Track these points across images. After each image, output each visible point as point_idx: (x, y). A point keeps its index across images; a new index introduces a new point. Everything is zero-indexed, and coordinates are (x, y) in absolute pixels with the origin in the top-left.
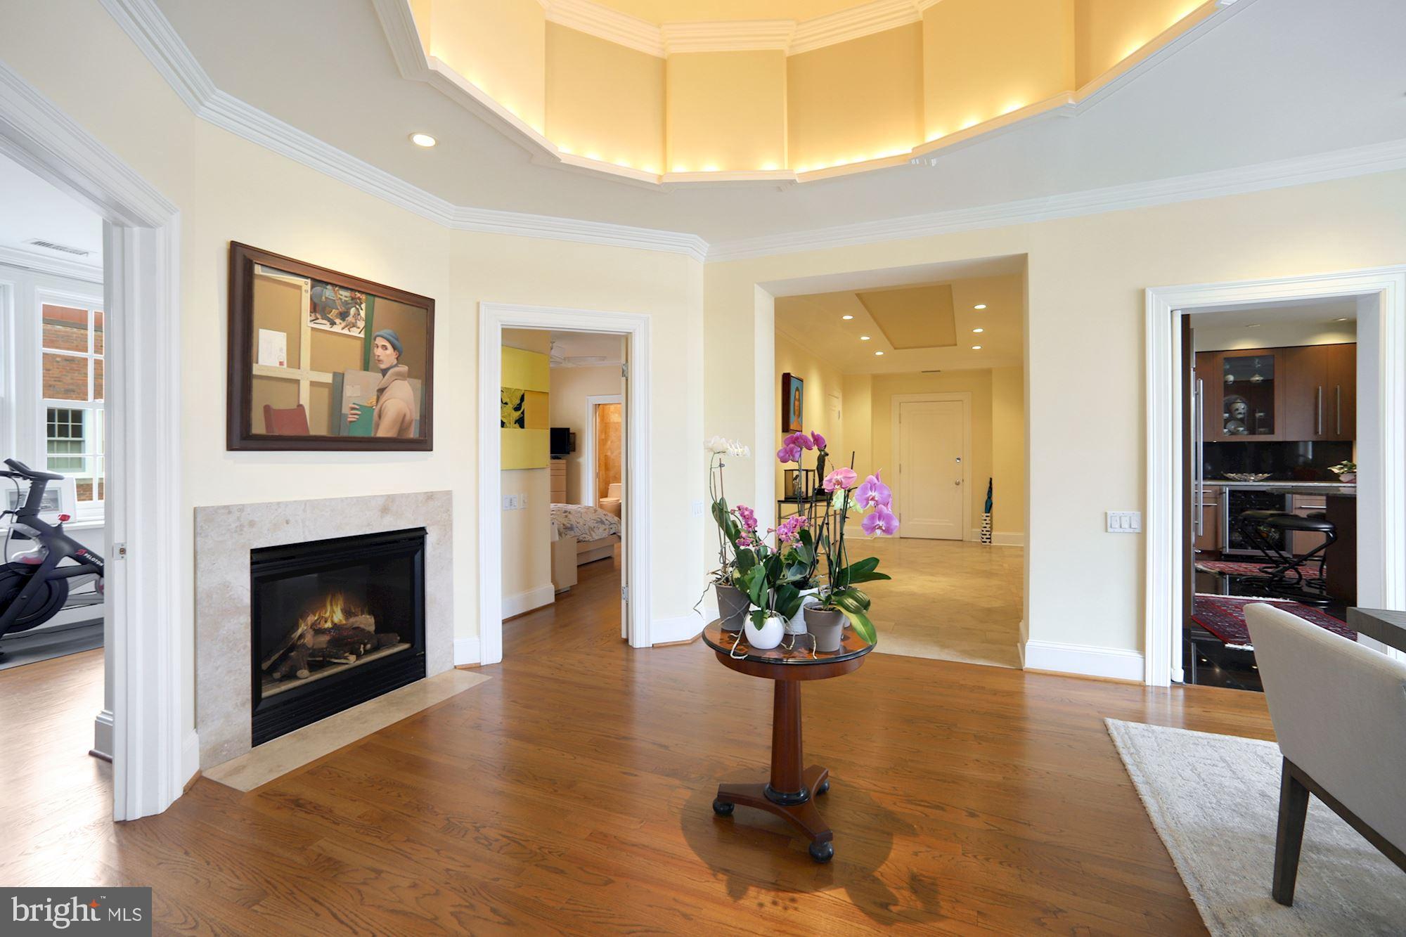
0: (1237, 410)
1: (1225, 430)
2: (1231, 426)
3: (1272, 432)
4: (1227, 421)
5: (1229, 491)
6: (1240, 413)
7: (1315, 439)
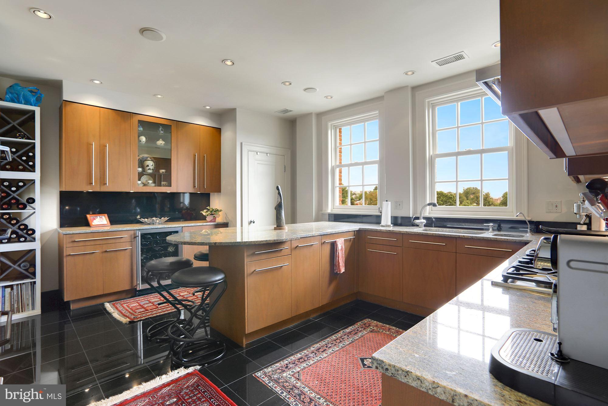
0: (148, 166)
1: (139, 182)
2: (144, 179)
3: (170, 185)
4: (140, 175)
5: (141, 234)
6: (149, 169)
7: (192, 191)
